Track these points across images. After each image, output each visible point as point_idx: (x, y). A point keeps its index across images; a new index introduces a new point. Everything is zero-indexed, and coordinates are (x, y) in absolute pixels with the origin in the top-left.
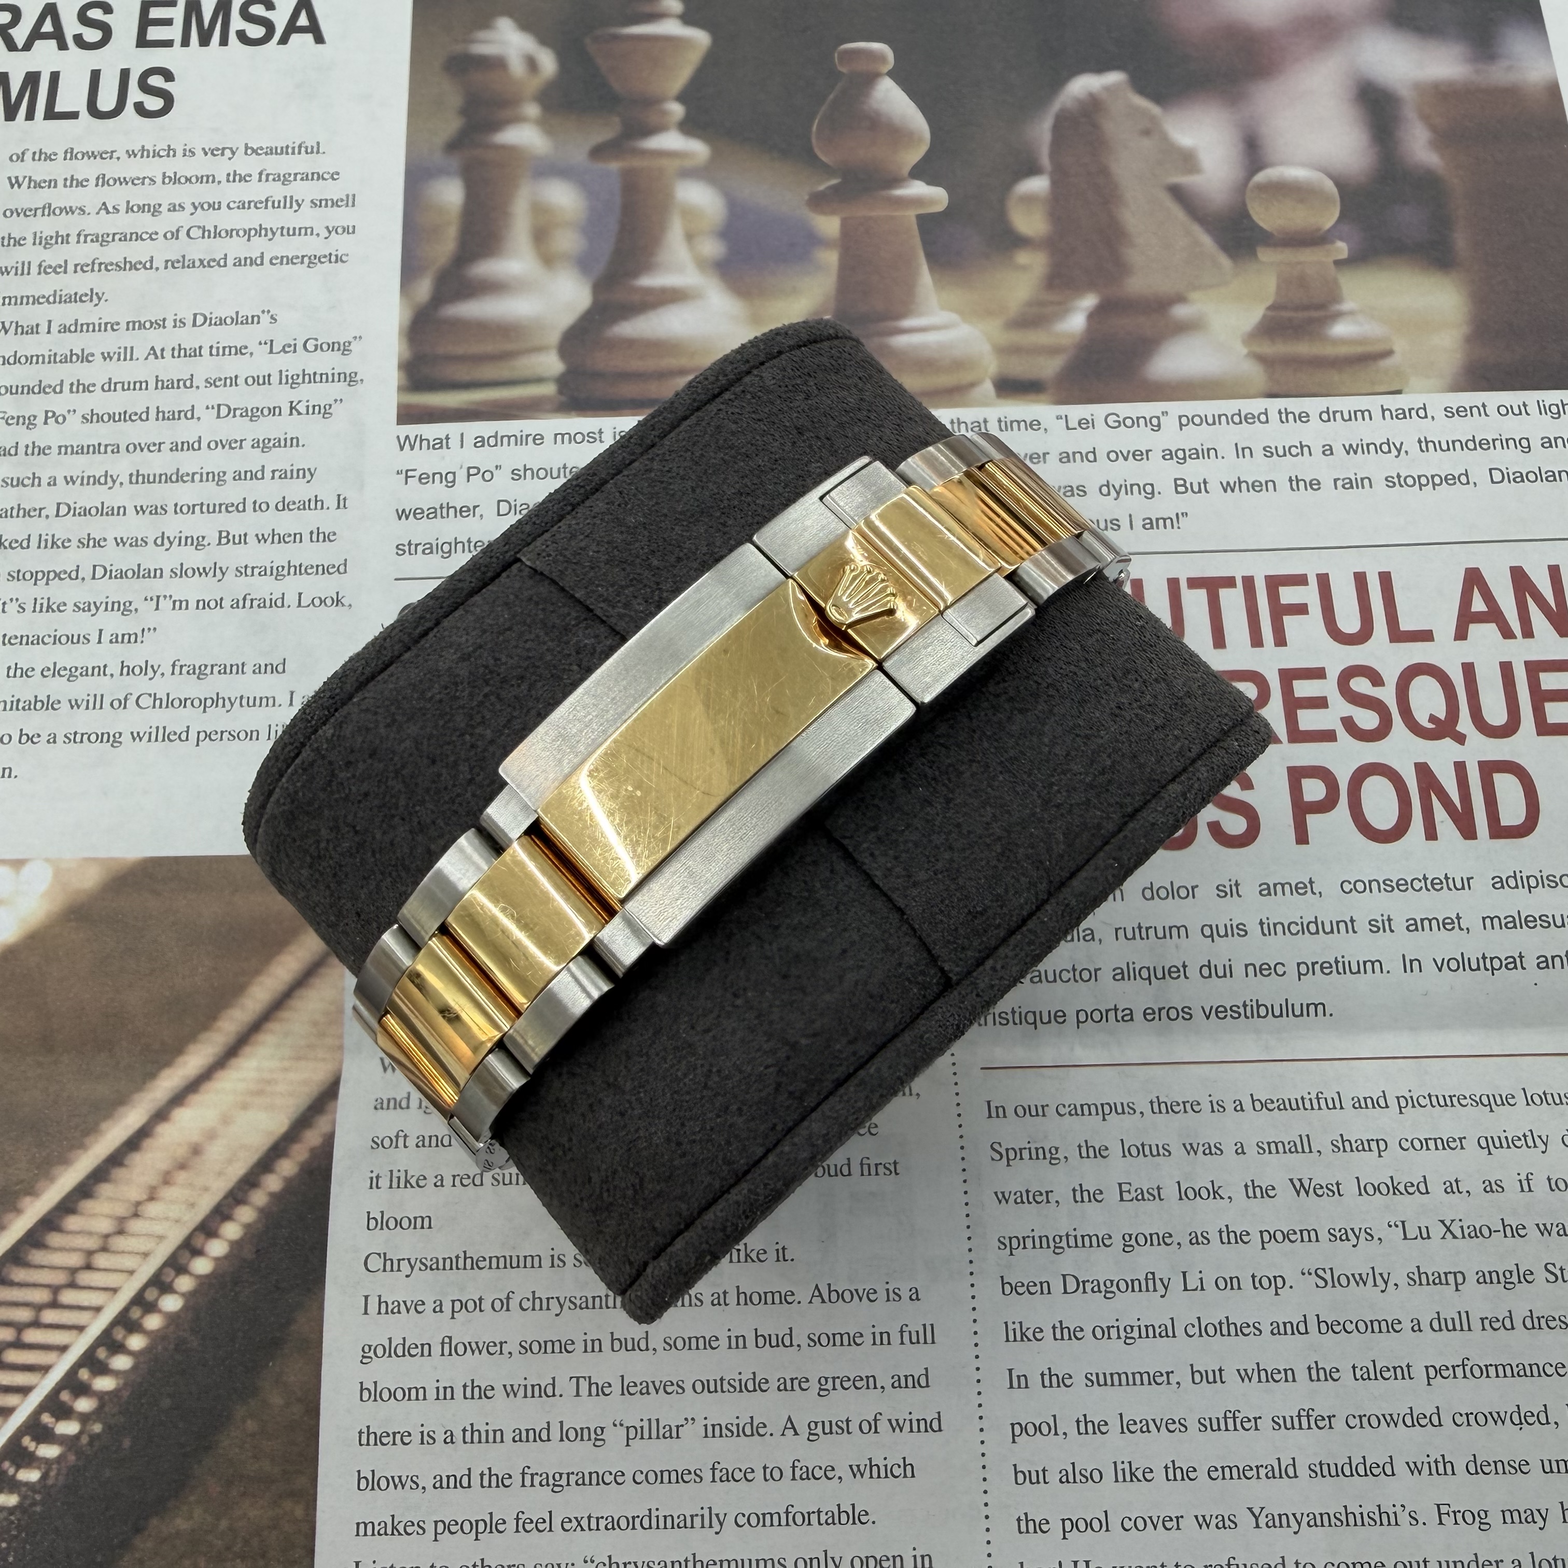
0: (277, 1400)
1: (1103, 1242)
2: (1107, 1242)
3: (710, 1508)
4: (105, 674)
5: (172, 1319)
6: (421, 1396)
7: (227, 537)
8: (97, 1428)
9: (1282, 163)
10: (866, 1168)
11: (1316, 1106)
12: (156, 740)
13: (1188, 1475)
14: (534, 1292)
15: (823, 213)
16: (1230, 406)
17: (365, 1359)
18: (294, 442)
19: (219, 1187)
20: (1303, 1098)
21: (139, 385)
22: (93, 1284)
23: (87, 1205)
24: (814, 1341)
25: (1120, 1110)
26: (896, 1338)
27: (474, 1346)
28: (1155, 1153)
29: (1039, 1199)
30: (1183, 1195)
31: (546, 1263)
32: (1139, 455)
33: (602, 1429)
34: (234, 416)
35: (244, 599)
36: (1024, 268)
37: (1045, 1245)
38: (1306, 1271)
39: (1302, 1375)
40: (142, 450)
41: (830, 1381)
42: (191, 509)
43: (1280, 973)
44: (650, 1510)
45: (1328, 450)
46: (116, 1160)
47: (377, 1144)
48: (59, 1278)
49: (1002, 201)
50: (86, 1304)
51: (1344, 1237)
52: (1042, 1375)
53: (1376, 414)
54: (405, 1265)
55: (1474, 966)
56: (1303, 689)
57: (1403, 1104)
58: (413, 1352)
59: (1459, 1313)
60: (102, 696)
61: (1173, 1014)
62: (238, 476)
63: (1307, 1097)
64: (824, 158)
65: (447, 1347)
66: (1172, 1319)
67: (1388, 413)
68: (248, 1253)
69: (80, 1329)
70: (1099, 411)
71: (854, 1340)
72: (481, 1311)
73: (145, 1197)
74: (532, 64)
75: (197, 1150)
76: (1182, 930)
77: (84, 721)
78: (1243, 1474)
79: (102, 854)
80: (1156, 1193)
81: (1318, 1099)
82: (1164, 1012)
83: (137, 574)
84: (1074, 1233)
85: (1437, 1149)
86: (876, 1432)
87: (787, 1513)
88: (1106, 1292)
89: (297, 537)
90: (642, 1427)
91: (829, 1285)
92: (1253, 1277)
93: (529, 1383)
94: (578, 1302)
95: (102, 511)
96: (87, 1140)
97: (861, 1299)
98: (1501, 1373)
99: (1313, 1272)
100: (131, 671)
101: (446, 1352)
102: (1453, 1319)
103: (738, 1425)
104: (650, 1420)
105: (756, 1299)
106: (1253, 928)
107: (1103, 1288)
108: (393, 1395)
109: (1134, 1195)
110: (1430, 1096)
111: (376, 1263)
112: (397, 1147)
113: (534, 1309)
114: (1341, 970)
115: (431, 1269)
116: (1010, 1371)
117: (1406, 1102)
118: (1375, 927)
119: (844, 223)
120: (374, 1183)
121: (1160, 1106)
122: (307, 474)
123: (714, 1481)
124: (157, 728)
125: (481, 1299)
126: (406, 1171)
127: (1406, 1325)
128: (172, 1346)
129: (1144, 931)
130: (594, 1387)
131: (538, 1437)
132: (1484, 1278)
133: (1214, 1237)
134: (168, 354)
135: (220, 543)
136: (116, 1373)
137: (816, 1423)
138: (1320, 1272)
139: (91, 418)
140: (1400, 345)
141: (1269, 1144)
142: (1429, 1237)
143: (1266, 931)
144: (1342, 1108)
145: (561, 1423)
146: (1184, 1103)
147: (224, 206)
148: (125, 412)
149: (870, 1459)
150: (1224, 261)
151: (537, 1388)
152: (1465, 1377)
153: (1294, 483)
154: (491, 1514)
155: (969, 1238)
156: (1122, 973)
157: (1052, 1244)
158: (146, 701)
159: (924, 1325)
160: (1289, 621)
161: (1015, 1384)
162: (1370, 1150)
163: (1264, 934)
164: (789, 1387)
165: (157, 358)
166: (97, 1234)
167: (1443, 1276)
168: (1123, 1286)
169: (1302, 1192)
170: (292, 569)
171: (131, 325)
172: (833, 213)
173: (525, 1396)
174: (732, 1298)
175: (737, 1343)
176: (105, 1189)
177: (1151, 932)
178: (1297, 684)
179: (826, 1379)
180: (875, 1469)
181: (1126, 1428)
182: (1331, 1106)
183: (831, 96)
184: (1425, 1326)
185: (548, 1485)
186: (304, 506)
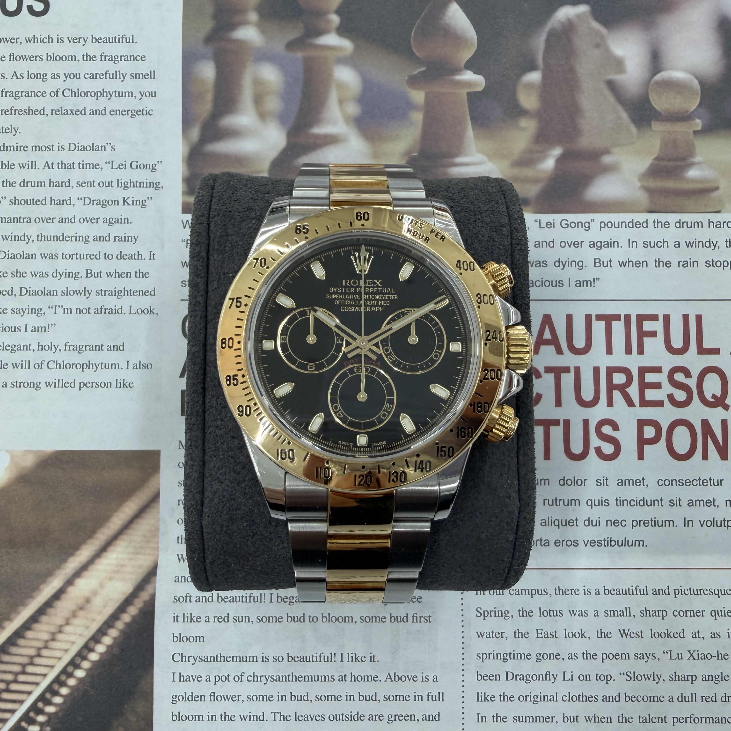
0: (133, 719)
1: (527, 657)
2: (529, 657)
4: (30, 350)
5: (81, 680)
6: (201, 719)
7: (91, 273)
9: (671, 69)
10: (415, 618)
11: (635, 593)
12: (59, 387)
14: (254, 673)
15: (416, 89)
16: (627, 217)
17: (174, 702)
18: (126, 221)
19: (100, 619)
20: (629, 589)
21: (40, 184)
22: (42, 664)
24: (387, 698)
25: (540, 593)
26: (425, 698)
27: (225, 697)
28: (555, 615)
29: (497, 636)
30: (567, 636)
31: (260, 660)
32: (577, 244)
34: (93, 204)
35: (101, 309)
36: (524, 129)
37: (499, 658)
38: (622, 673)
39: (614, 720)
40: (43, 222)
42: (71, 256)
43: (623, 525)
45: (677, 245)
46: (49, 604)
47: (176, 600)
48: (25, 660)
49: (515, 86)
50: (39, 672)
51: (642, 658)
52: (493, 717)
53: (706, 224)
54: (191, 659)
55: (719, 524)
56: (650, 378)
57: (677, 593)
58: (197, 699)
59: (692, 694)
60: (29, 361)
61: (569, 543)
62: (96, 239)
63: (631, 588)
64: (417, 54)
65: (212, 697)
66: (557, 693)
67: (711, 224)
68: (116, 651)
69: (37, 684)
70: (557, 217)
71: (405, 699)
72: (228, 681)
73: (64, 623)
75: (88, 601)
76: (577, 502)
77: (21, 375)
79: (35, 448)
80: (554, 634)
81: (636, 589)
82: (565, 542)
83: (44, 293)
84: (513, 653)
85: (691, 616)
88: (526, 680)
89: (128, 275)
91: (395, 673)
92: (597, 675)
93: (252, 714)
94: (275, 678)
95: (23, 256)
96: (34, 594)
98: (708, 721)
99: (625, 673)
100: (43, 348)
101: (212, 699)
102: (688, 697)
105: (360, 678)
106: (612, 502)
107: (525, 678)
108: (187, 718)
109: (543, 635)
110: (690, 589)
111: (177, 658)
112: (186, 602)
113: (254, 681)
114: (653, 525)
115: (205, 661)
116: (478, 714)
117: (679, 592)
118: (672, 503)
119: (427, 94)
120: (176, 619)
121: (560, 591)
122: (133, 239)
124: (59, 380)
125: (228, 676)
126: (191, 614)
127: (666, 699)
128: (82, 693)
129: (558, 501)
130: (282, 717)
132: (705, 678)
133: (580, 656)
134: (55, 166)
135: (87, 277)
136: (55, 705)
138: (629, 674)
139: (15, 202)
140: (723, 184)
141: (610, 611)
142: (682, 659)
143: (619, 504)
144: (647, 594)
146: (571, 590)
147: (82, 77)
148: (33, 200)
150: (633, 129)
151: (255, 717)
152: (691, 723)
153: (657, 263)
155: (463, 654)
156: (545, 522)
157: (502, 657)
158: (52, 365)
159: (439, 693)
160: (647, 341)
161: (480, 720)
162: (659, 616)
163: (617, 506)
164: (374, 718)
165: (49, 168)
166: (42, 640)
167: (686, 677)
168: (534, 678)
169: (624, 635)
170: (126, 292)
171: (34, 148)
172: (421, 89)
173: (250, 720)
174: (348, 678)
175: (350, 698)
176: (44, 618)
177: (562, 502)
178: (647, 375)
179: (392, 716)
182: (642, 593)
183: (423, 14)
184: (675, 699)
186: (132, 257)
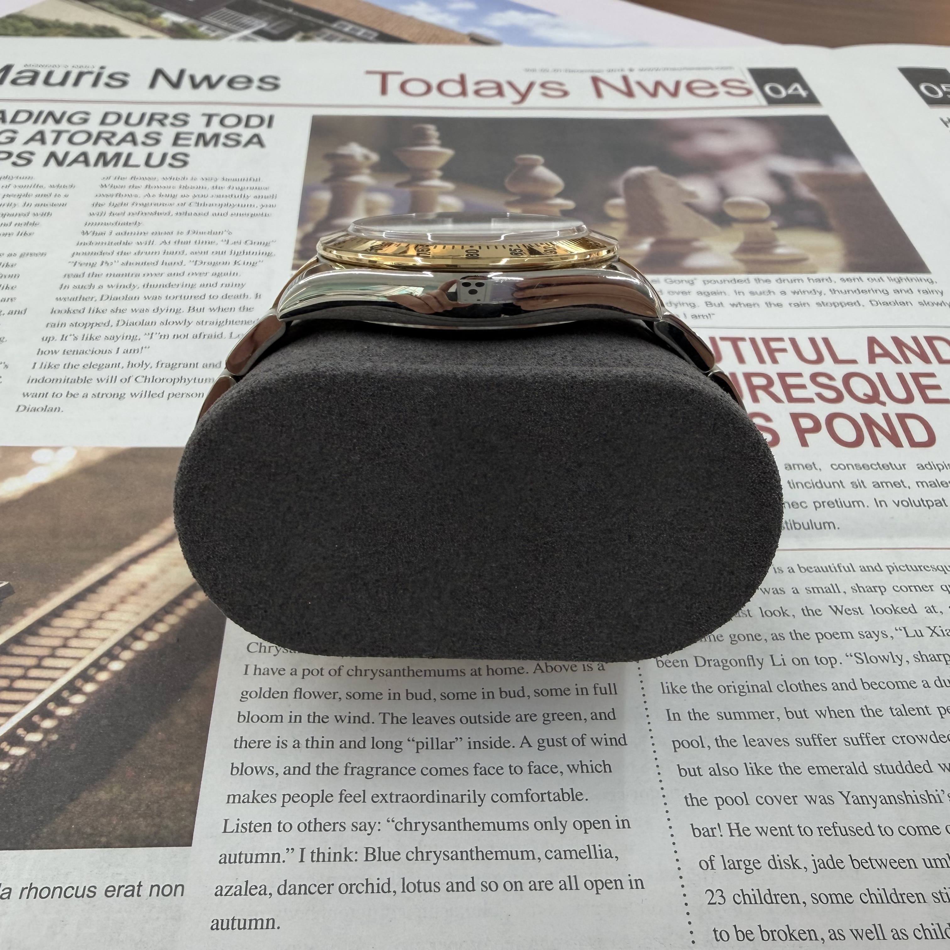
0: (180, 721)
1: (718, 639)
2: (720, 639)
3: (474, 791)
4: (119, 367)
5: (117, 675)
6: (279, 720)
7: (193, 309)
8: (55, 737)
11: (838, 570)
12: (145, 397)
13: (795, 771)
14: (356, 667)
15: (513, 207)
16: (728, 277)
17: (243, 698)
18: (235, 274)
19: (156, 606)
20: (829, 566)
21: (154, 253)
22: (66, 655)
23: (70, 613)
24: (539, 693)
26: (591, 691)
27: (316, 694)
30: (764, 614)
32: (685, 293)
33: (401, 743)
34: (204, 265)
35: (200, 335)
36: (616, 227)
38: (848, 654)
39: (858, 713)
40: (152, 276)
41: (551, 716)
42: (175, 298)
44: (433, 791)
45: (784, 293)
46: (92, 589)
48: (45, 652)
49: (602, 206)
50: (60, 666)
51: (869, 636)
52: (689, 713)
53: (806, 280)
54: (273, 650)
55: (917, 504)
56: (791, 381)
57: (891, 569)
58: (276, 696)
60: (116, 377)
62: (203, 286)
63: (832, 566)
64: (511, 190)
65: (298, 694)
66: (768, 682)
67: (811, 280)
68: (171, 639)
69: (54, 680)
70: (661, 277)
71: (564, 693)
72: (322, 675)
73: (107, 609)
74: (367, 158)
75: (143, 586)
77: (105, 388)
78: (831, 771)
80: (747, 613)
81: (839, 566)
83: (142, 324)
85: (917, 591)
86: (583, 745)
87: (527, 793)
88: (724, 666)
89: (232, 309)
90: (427, 743)
92: (816, 658)
93: (352, 715)
94: (385, 673)
95: (126, 298)
96: (74, 579)
97: (567, 670)
99: (853, 655)
100: (133, 366)
101: (298, 696)
103: (491, 742)
104: (432, 739)
105: (499, 671)
107: (721, 664)
108: (260, 719)
110: (906, 565)
111: (254, 648)
114: (840, 506)
116: (668, 710)
118: (855, 485)
122: (241, 285)
123: (476, 774)
124: (146, 391)
125: (322, 669)
127: (920, 684)
128: (114, 690)
130: (395, 719)
131: (356, 746)
133: (787, 636)
134: (172, 243)
135: (189, 311)
136: (73, 705)
137: (543, 740)
138: (858, 655)
139: (127, 264)
140: (811, 257)
141: (813, 588)
142: (922, 636)
143: (792, 486)
144: (854, 571)
145: (373, 738)
147: (210, 197)
148: (145, 262)
149: (581, 761)
151: (357, 718)
153: (769, 305)
154: (323, 791)
158: (140, 380)
159: (609, 684)
160: (778, 354)
161: (672, 718)
162: (876, 591)
163: (791, 488)
164: (524, 719)
165: (166, 244)
166: (73, 628)
167: (936, 657)
168: (733, 663)
169: (838, 612)
171: (154, 233)
172: (517, 207)
173: (349, 723)
175: (489, 695)
176: (82, 605)
178: (788, 379)
179: (548, 714)
180: (584, 767)
181: (749, 743)
182: (847, 570)
183: (514, 171)
184: (931, 684)
185: (363, 774)
186: (238, 297)
